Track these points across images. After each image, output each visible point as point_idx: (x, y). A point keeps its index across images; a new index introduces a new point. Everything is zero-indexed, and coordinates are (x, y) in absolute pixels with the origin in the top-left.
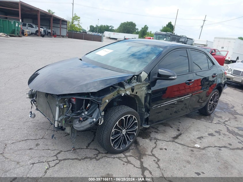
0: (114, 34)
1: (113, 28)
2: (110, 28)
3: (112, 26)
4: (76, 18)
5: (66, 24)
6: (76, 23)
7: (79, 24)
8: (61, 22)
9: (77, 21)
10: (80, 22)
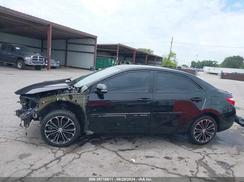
0: (214, 69)
1: (217, 64)
2: (214, 63)
3: (216, 61)
4: (172, 55)
5: (161, 60)
6: (172, 59)
7: (175, 60)
8: (155, 59)
9: (174, 57)
10: (177, 58)
